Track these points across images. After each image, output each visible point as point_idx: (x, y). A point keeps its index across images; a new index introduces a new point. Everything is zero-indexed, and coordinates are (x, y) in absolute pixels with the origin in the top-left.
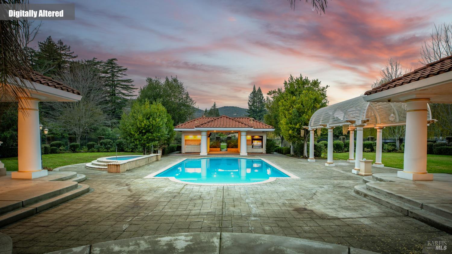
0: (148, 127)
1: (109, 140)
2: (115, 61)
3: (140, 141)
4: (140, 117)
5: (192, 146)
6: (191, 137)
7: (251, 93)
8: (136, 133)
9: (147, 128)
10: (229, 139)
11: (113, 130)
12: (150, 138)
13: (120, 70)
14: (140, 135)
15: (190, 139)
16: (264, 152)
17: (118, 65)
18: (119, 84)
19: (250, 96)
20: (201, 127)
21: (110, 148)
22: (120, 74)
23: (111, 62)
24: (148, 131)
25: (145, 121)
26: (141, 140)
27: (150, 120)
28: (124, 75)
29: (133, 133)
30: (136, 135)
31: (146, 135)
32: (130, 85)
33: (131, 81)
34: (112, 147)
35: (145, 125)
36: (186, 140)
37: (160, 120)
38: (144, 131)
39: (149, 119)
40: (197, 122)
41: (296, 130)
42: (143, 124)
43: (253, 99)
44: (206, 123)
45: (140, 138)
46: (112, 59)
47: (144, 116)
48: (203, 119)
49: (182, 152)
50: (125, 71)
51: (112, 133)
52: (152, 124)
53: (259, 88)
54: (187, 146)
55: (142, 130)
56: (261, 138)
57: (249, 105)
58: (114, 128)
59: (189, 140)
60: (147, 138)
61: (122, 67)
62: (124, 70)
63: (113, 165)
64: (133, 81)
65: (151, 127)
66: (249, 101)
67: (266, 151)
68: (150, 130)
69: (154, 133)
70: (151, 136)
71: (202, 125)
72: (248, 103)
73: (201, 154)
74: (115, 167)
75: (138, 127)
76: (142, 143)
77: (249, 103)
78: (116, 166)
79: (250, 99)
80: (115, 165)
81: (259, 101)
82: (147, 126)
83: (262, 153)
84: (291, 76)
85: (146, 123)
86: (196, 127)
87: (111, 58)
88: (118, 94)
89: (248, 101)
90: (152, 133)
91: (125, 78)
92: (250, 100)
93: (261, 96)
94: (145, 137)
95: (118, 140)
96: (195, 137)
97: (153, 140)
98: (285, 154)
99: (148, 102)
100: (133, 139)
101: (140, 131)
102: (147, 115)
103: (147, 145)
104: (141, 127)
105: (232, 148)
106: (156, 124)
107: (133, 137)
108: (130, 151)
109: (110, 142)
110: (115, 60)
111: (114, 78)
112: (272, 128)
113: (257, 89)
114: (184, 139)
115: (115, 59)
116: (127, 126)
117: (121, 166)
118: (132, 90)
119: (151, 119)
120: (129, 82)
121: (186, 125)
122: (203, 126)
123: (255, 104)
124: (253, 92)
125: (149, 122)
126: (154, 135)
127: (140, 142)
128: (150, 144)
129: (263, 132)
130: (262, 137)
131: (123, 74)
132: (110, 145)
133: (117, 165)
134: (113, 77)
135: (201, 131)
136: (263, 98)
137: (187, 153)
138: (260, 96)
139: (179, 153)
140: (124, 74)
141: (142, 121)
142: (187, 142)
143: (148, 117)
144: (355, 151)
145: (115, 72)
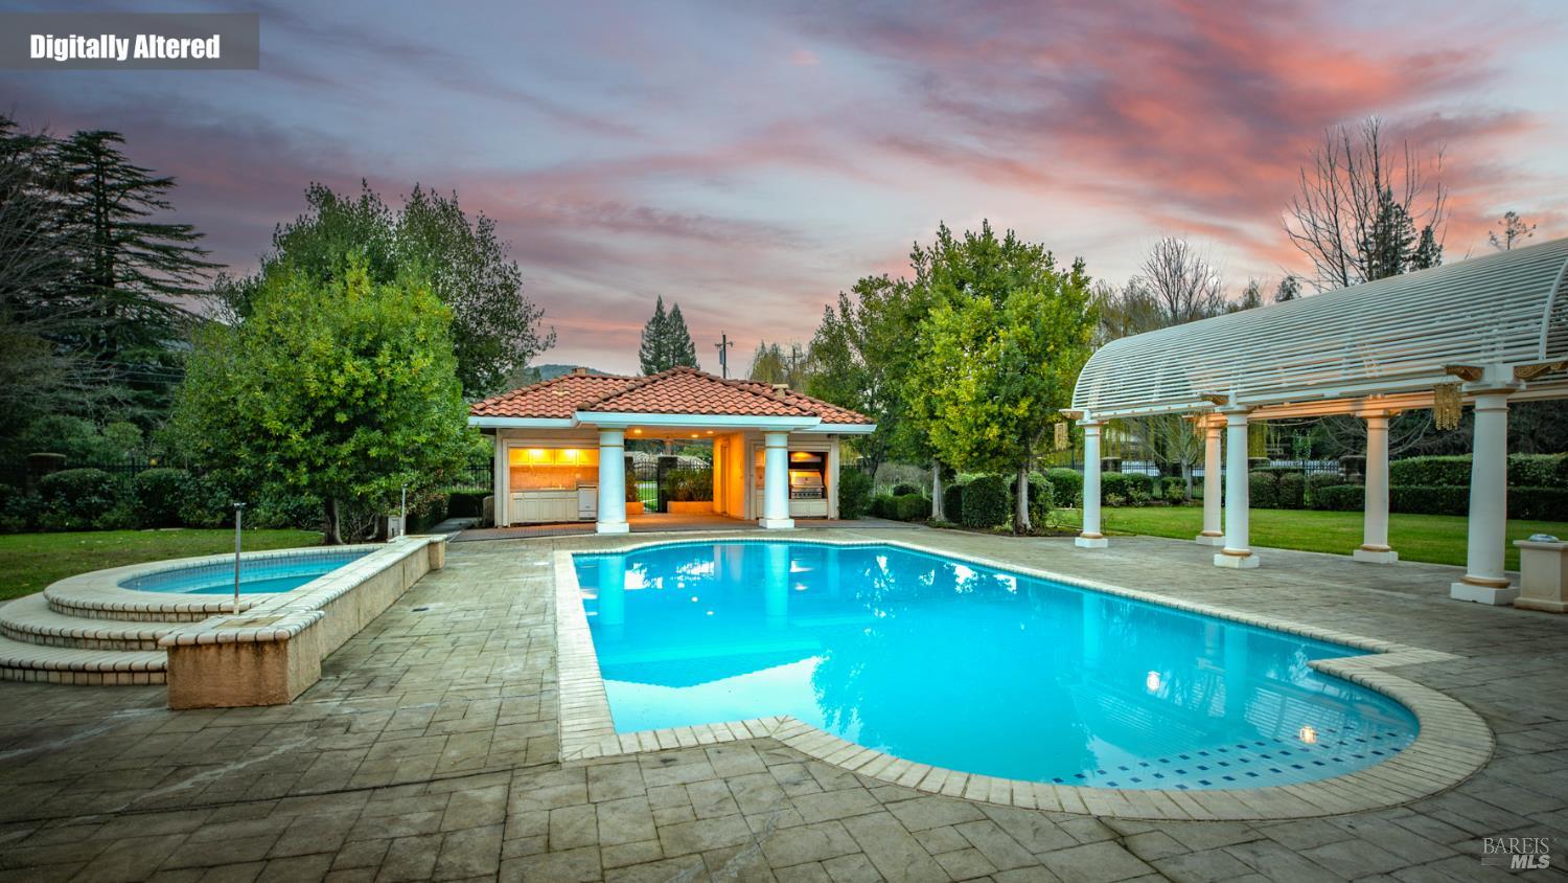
0: (368, 395)
1: (95, 473)
2: (110, 144)
3: (312, 468)
4: (321, 342)
5: (543, 495)
6: (536, 456)
7: (650, 320)
8: (297, 427)
9: (361, 403)
10: (670, 466)
11: (105, 430)
12: (373, 452)
13: (136, 185)
14: (322, 438)
15: (531, 463)
16: (834, 513)
17: (126, 164)
18: (129, 239)
19: (645, 331)
20: (602, 410)
21: (97, 510)
22: (137, 198)
23: (90, 146)
24: (368, 419)
25: (348, 365)
26: (325, 466)
27: (379, 360)
28: (157, 207)
29: (273, 425)
30: (295, 436)
31: (353, 440)
32: (186, 249)
33: (192, 233)
34: (114, 505)
35: (353, 384)
36: (513, 470)
37: (428, 362)
38: (341, 418)
39: (369, 353)
40: (561, 394)
41: (1012, 424)
42: (340, 380)
43: (654, 341)
44: (620, 395)
45: (319, 454)
46: (99, 133)
47: (342, 337)
48: (583, 381)
49: (498, 521)
50: (162, 189)
51: (99, 444)
52: (391, 383)
53: (676, 306)
54: (516, 495)
55: (331, 412)
56: (818, 459)
57: (643, 361)
58: (113, 421)
59: (526, 469)
60: (354, 453)
61: (147, 174)
62: (158, 183)
63: (218, 645)
64: (198, 235)
65: (384, 396)
66: (644, 347)
67: (840, 508)
68: (374, 411)
69: (397, 429)
70: (380, 444)
71: (606, 400)
72: (641, 355)
73: (603, 528)
74: (237, 661)
75: (305, 395)
76: (331, 481)
77: (645, 353)
78: (246, 655)
79: (644, 342)
80: (238, 644)
81: (674, 351)
82: (359, 393)
83: (825, 518)
84: (942, 227)
85: (357, 375)
86: (581, 409)
87: (91, 128)
88: (125, 280)
89: (641, 348)
90: (387, 428)
91: (158, 217)
92: (647, 345)
93: (680, 335)
94: (346, 449)
95: (149, 473)
96: (554, 457)
97: (387, 467)
98: (906, 520)
99: (360, 267)
100: (272, 459)
101: (317, 419)
102: (361, 334)
103: (359, 489)
104: (325, 394)
105: (690, 498)
106: (413, 380)
107: (275, 449)
108: (218, 520)
109: (102, 480)
110: (113, 139)
111: (106, 212)
112: (867, 423)
113: (668, 310)
114: (505, 465)
115: (107, 135)
116: (238, 388)
117: (290, 646)
118: (199, 270)
119: (383, 358)
120: (178, 236)
121: (518, 401)
122: (614, 406)
123: (663, 358)
124: (654, 319)
125: (375, 367)
126: (398, 438)
127: (318, 476)
128: (374, 486)
129: (829, 436)
130: (824, 456)
131: (154, 200)
132: (102, 494)
133: (258, 645)
134: (102, 210)
135: (600, 429)
136: (688, 338)
137: (519, 525)
138: (678, 333)
139: (481, 526)
140: (157, 203)
141: (331, 362)
142: (517, 476)
143: (364, 344)
144: (1223, 506)
145: (113, 188)
